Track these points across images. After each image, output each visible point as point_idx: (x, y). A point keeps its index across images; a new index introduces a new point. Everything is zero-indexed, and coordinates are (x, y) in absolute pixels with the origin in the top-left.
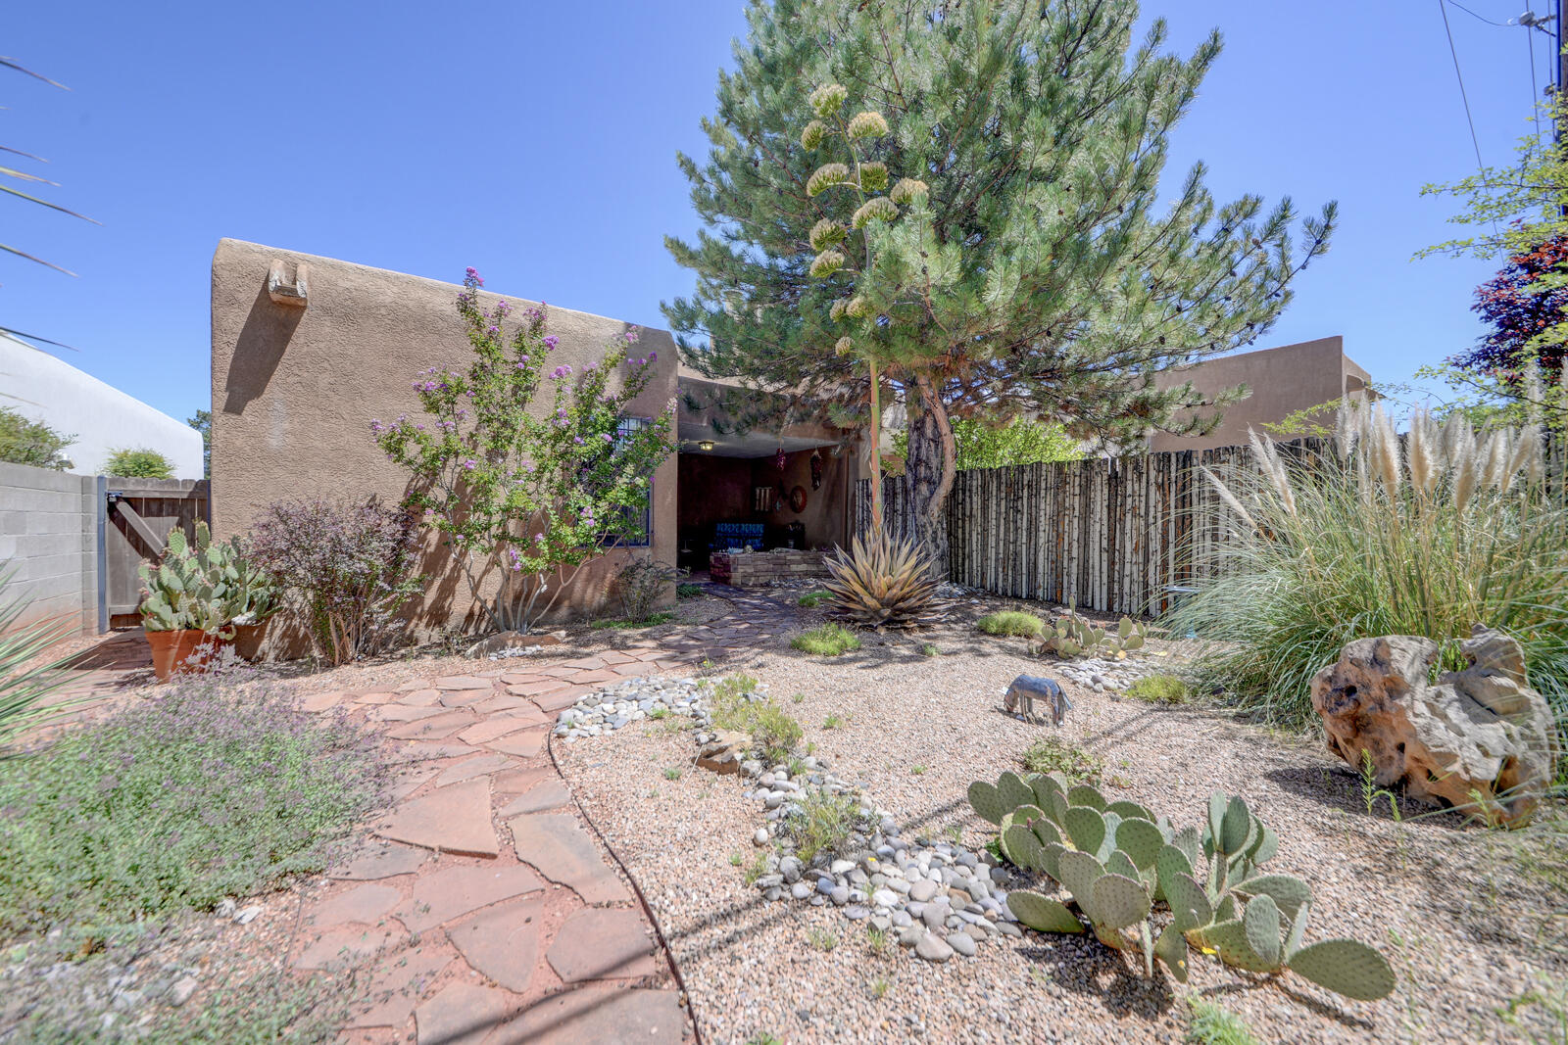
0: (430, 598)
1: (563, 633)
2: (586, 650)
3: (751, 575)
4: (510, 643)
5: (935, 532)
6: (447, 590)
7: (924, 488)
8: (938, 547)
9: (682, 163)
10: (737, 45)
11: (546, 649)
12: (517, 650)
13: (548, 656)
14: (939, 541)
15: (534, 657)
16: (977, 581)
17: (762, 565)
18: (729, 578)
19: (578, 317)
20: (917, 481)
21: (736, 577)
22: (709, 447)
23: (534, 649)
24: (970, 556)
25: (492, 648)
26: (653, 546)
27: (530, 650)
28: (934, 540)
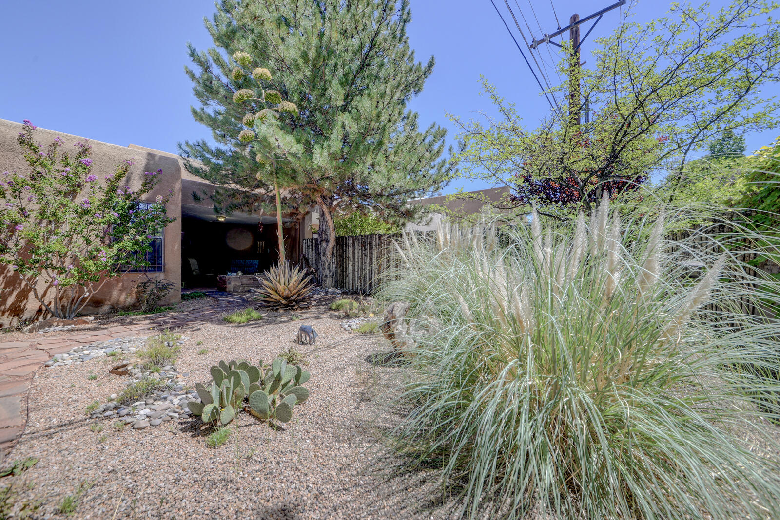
0: (11, 300)
1: (92, 318)
2: (104, 327)
3: (239, 286)
4: (55, 324)
5: (329, 265)
6: (23, 295)
7: (324, 244)
8: (330, 271)
9: (187, 72)
10: (206, 20)
11: (77, 327)
12: (61, 328)
13: (77, 330)
14: (331, 269)
15: (68, 330)
16: (351, 287)
17: (246, 281)
18: (226, 288)
19: (115, 148)
20: (322, 240)
21: (230, 287)
22: (223, 219)
23: (69, 327)
24: (348, 276)
25: (41, 327)
26: (164, 271)
27: (66, 328)
28: (329, 268)
